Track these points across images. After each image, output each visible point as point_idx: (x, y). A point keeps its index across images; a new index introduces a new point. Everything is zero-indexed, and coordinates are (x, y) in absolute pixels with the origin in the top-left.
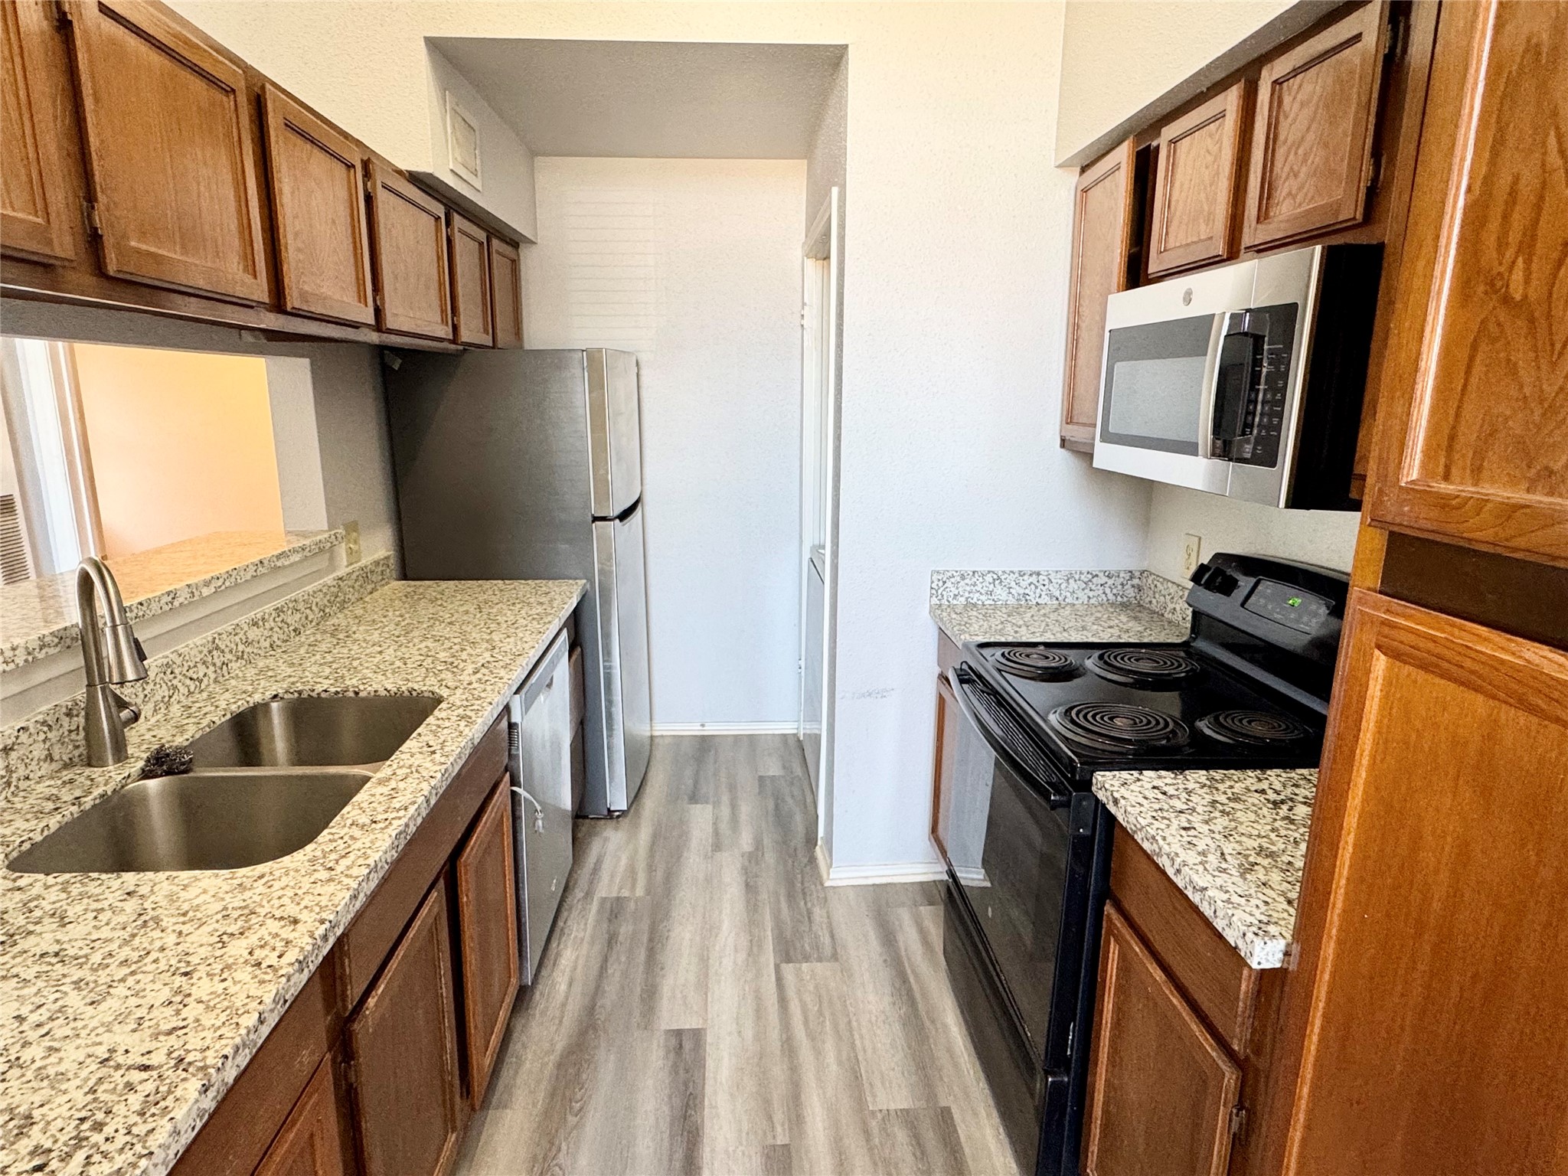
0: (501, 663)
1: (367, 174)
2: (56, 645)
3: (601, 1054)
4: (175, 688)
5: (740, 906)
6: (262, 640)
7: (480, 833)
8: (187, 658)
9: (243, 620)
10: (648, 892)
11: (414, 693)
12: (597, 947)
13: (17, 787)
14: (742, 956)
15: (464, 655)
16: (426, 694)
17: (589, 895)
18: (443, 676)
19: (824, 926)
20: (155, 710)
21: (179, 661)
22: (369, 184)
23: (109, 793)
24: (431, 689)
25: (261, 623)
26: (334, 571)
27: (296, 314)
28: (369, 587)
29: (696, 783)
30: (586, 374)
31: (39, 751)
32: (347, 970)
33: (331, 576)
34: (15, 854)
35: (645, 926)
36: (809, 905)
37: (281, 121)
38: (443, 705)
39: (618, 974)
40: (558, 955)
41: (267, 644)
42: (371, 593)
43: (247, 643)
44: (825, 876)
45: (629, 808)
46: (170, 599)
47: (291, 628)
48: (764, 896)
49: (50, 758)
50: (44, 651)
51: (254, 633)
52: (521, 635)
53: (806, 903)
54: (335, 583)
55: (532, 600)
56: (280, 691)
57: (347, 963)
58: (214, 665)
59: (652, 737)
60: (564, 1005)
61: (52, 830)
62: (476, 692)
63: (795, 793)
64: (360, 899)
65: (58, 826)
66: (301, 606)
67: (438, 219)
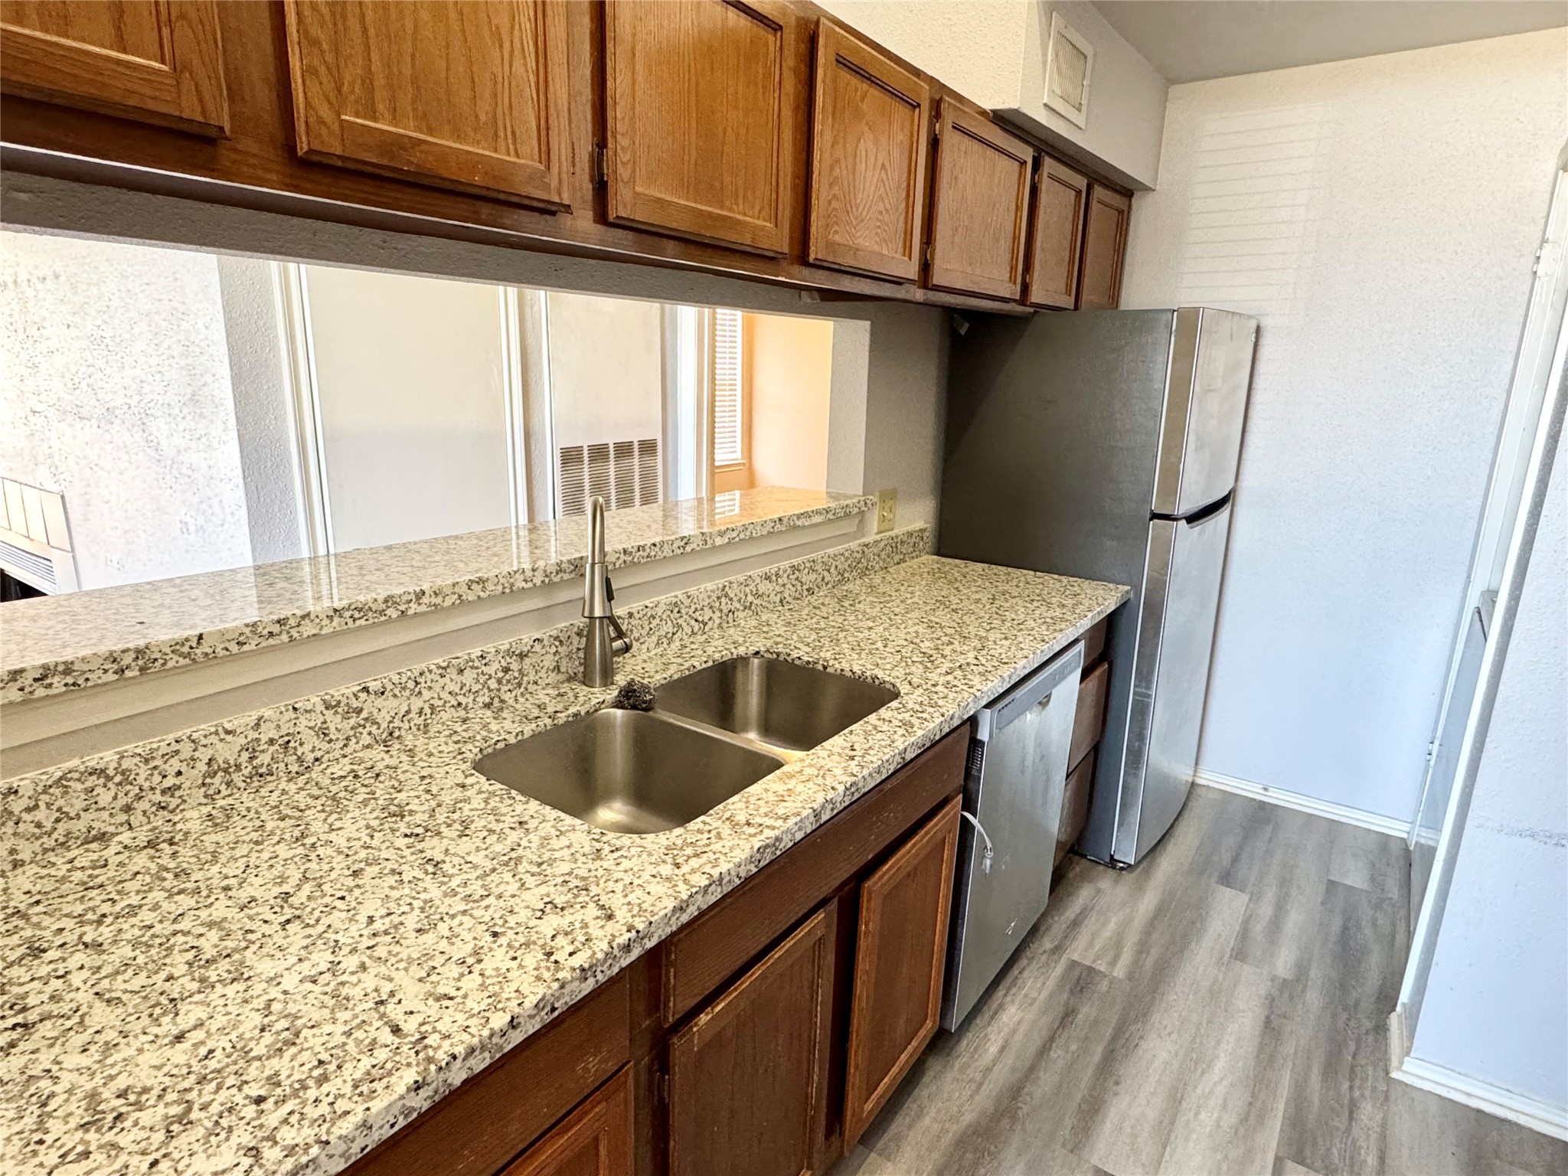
0: (981, 669)
1: (936, 113)
2: (571, 572)
3: (1009, 1155)
4: (680, 626)
5: (1249, 1048)
6: (772, 595)
7: (904, 856)
8: (695, 600)
9: (756, 573)
10: (1130, 977)
11: (876, 681)
12: (1045, 1020)
13: (526, 689)
14: (1230, 1119)
15: (947, 651)
16: (888, 686)
17: (1058, 950)
18: (913, 669)
19: (1374, 1137)
20: (658, 644)
21: (687, 602)
22: (937, 125)
23: (583, 713)
24: (893, 681)
25: (774, 578)
26: (863, 536)
27: (818, 266)
28: (897, 558)
29: (1236, 859)
30: (1173, 339)
31: (549, 662)
32: (672, 981)
33: (859, 542)
34: (490, 750)
35: (1114, 1018)
36: (1357, 1093)
37: (832, 58)
38: (894, 704)
39: (1061, 1063)
40: (1001, 1007)
41: (777, 599)
42: (898, 563)
43: (757, 595)
44: (1395, 1062)
45: (1138, 863)
46: (682, 543)
47: (805, 587)
48: (1289, 1048)
49: (557, 669)
50: (559, 576)
51: (765, 587)
52: (1020, 639)
53: (1351, 1088)
54: (859, 549)
55: (1054, 600)
56: (762, 649)
57: (672, 974)
58: (721, 611)
59: (1193, 784)
60: (988, 1070)
61: (526, 736)
62: (935, 697)
63: (1380, 922)
64: (689, 911)
65: (531, 733)
66: (819, 567)
67: (1023, 163)
